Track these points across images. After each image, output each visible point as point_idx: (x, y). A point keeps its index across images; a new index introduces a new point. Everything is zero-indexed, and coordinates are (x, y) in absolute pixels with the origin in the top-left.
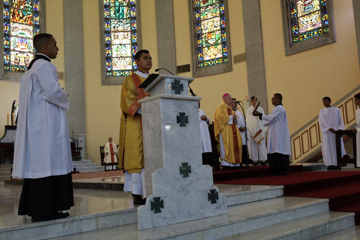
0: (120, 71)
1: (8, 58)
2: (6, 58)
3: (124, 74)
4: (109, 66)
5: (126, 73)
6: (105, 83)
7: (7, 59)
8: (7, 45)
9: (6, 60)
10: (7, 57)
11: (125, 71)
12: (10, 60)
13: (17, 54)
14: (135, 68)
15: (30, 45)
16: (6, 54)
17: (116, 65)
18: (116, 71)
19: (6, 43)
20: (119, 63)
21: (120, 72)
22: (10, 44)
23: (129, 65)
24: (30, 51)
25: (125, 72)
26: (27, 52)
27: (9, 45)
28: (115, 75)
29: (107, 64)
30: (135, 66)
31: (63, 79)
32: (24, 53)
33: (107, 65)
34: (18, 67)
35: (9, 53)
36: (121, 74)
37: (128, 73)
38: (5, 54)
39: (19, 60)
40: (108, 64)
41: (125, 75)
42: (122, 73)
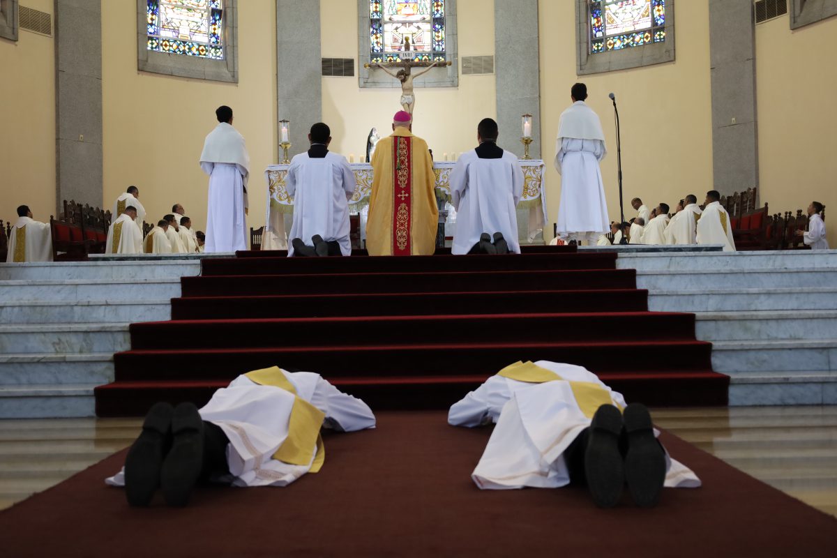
0: (622, 37)
1: (378, 40)
2: (375, 40)
3: (632, 43)
4: (599, 27)
5: (637, 39)
6: (585, 72)
7: (377, 43)
8: (376, 12)
9: (375, 45)
10: (377, 38)
11: (634, 35)
12: (383, 45)
13: (397, 29)
14: (659, 22)
15: (425, 5)
16: (375, 31)
17: (613, 22)
18: (614, 36)
19: (374, 9)
20: (621, 16)
21: (624, 38)
22: (383, 8)
23: (643, 16)
24: (424, 19)
25: (634, 37)
26: (417, 22)
27: (381, 12)
28: (610, 47)
29: (594, 21)
30: (658, 18)
31: (492, 72)
32: (411, 23)
33: (594, 25)
34: (398, 55)
35: (381, 28)
36: (625, 44)
37: (641, 38)
38: (373, 32)
39: (400, 41)
40: (596, 20)
41: (635, 45)
42: (628, 39)
